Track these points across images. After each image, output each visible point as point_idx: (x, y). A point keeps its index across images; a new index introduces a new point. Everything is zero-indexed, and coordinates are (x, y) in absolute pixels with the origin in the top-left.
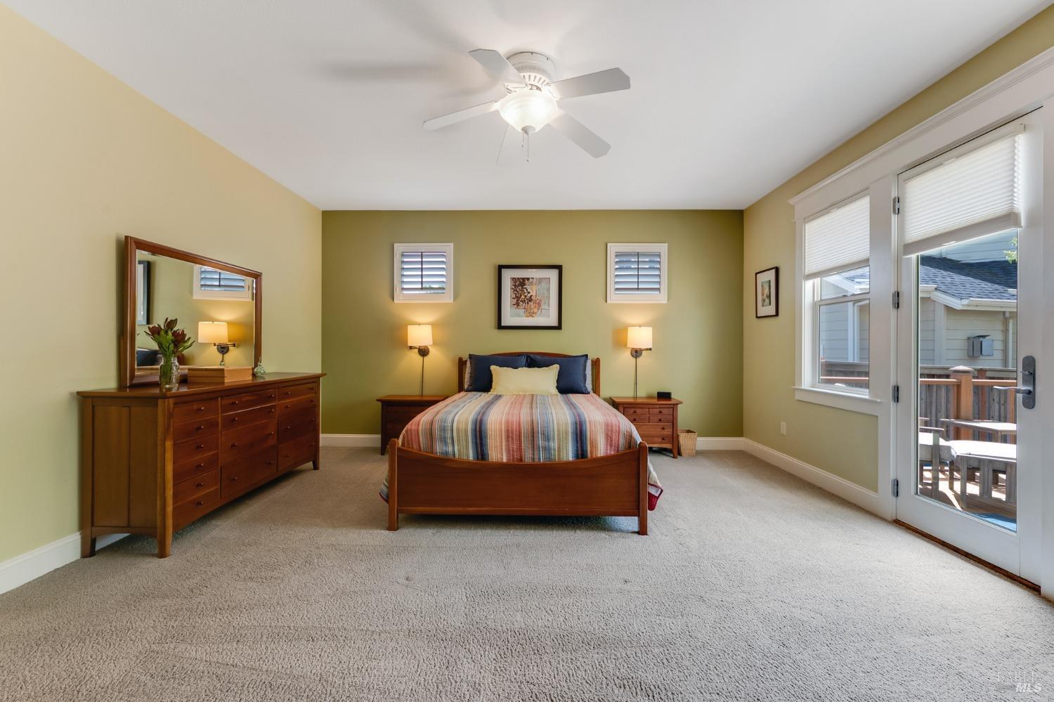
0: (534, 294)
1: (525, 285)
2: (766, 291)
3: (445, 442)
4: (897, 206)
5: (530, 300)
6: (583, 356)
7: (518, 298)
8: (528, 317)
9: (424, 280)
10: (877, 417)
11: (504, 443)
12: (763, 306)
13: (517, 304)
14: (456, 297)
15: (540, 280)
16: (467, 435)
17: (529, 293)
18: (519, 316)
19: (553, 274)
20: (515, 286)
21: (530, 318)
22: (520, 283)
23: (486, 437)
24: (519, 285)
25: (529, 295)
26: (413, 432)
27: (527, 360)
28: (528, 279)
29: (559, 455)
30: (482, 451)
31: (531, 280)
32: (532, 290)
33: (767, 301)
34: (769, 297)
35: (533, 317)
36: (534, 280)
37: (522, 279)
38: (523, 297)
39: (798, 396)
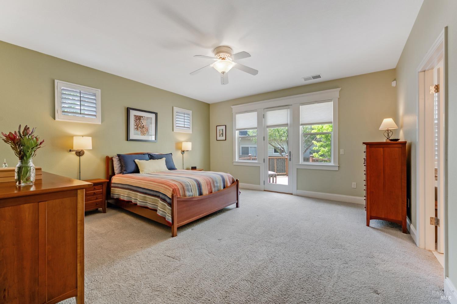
0: (145, 124)
1: (141, 119)
2: (221, 132)
3: (189, 191)
4: (264, 116)
5: (143, 127)
6: (170, 154)
7: (137, 125)
8: (142, 135)
9: (82, 108)
10: (260, 167)
11: (207, 187)
12: (219, 137)
13: (137, 129)
14: (102, 121)
15: (148, 118)
16: (195, 186)
17: (143, 123)
18: (138, 135)
19: (153, 116)
20: (136, 119)
21: (143, 136)
22: (138, 118)
23: (201, 186)
24: (138, 119)
25: (143, 125)
26: (176, 189)
27: (149, 157)
28: (142, 117)
29: (220, 188)
30: (201, 191)
31: (144, 117)
32: (144, 122)
33: (222, 135)
34: (223, 134)
35: (144, 135)
36: (145, 117)
37: (139, 116)
38: (140, 125)
39: (234, 164)
